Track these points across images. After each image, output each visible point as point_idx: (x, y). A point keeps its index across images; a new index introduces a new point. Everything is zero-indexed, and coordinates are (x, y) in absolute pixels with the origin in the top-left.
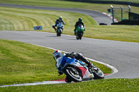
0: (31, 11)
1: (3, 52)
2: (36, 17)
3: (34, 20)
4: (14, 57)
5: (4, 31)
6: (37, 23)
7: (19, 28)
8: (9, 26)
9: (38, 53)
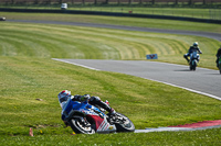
0: (143, 34)
1: (105, 88)
2: (149, 43)
3: (147, 46)
4: (120, 95)
5: (108, 61)
6: (151, 50)
7: (126, 56)
8: (113, 54)
9: (151, 90)
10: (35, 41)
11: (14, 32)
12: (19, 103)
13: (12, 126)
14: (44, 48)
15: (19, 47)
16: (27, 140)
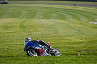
10: (81, 14)
11: (72, 10)
12: (73, 41)
13: (70, 51)
14: (84, 17)
15: (74, 16)
16: (77, 57)
